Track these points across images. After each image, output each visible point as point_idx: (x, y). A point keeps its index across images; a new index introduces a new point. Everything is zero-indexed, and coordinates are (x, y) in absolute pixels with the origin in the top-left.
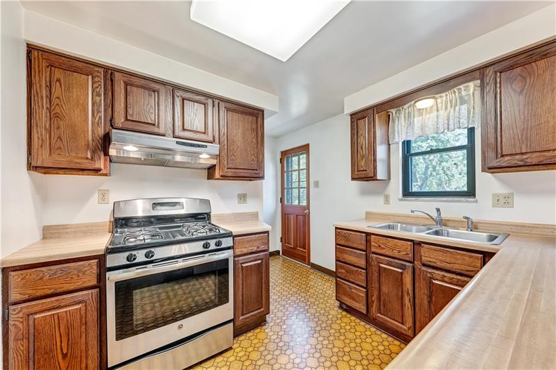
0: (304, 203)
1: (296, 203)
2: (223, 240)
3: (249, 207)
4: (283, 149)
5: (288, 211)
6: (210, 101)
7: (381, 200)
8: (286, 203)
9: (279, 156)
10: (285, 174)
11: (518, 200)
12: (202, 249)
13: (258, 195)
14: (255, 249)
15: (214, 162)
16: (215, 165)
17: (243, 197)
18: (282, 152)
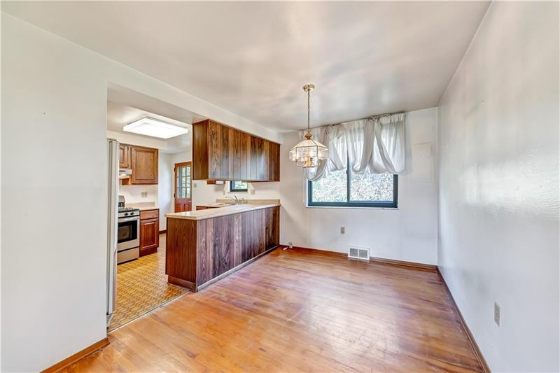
0: (188, 197)
1: (184, 197)
2: (135, 212)
3: (148, 199)
4: (177, 162)
5: (180, 202)
6: (126, 148)
7: (222, 193)
8: (178, 197)
9: (174, 167)
10: (178, 179)
11: (256, 192)
12: (124, 216)
13: (155, 192)
14: (151, 217)
15: (128, 177)
16: (128, 179)
17: (145, 194)
18: (176, 164)
